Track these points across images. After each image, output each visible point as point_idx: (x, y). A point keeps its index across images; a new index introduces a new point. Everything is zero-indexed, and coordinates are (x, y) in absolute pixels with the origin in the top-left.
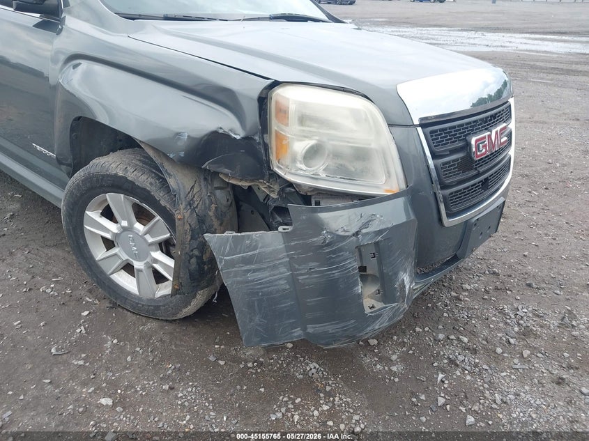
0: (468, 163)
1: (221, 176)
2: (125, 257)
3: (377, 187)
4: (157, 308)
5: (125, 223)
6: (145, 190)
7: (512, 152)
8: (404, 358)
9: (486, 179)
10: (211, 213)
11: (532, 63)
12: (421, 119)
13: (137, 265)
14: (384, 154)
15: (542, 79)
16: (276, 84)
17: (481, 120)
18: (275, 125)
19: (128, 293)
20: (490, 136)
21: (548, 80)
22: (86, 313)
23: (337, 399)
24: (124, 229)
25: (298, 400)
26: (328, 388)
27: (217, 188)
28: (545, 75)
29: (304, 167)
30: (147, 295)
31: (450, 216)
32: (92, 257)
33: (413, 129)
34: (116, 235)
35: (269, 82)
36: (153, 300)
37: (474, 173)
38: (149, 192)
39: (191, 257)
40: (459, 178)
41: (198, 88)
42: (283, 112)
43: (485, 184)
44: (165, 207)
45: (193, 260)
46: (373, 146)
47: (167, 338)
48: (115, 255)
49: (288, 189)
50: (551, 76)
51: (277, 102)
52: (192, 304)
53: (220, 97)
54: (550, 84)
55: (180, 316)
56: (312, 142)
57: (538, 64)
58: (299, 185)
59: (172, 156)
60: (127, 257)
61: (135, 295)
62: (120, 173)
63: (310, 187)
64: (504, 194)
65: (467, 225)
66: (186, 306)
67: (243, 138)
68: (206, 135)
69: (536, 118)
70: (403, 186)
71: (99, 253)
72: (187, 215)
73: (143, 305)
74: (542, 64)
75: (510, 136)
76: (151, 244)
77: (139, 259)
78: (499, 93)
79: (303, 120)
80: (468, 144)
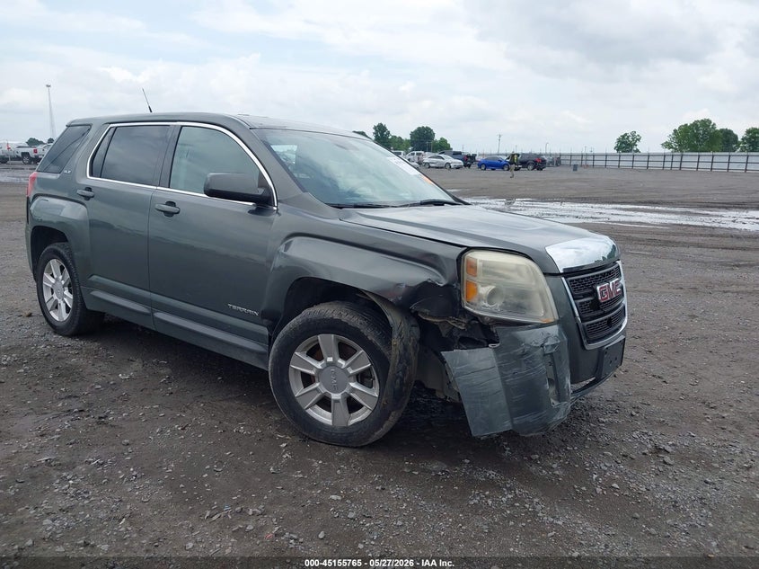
0: (596, 305)
1: (420, 315)
2: (324, 390)
3: (538, 318)
4: (351, 434)
5: (330, 359)
6: (356, 328)
7: (625, 301)
8: (562, 467)
9: (610, 319)
10: (410, 344)
11: (627, 235)
12: (564, 269)
13: (335, 396)
14: (542, 295)
15: (641, 250)
16: (469, 249)
17: (601, 274)
18: (466, 276)
19: (322, 424)
20: (609, 286)
21: (646, 251)
22: (284, 445)
23: (517, 491)
24: (329, 364)
25: (487, 493)
26: (508, 486)
27: (412, 326)
28: (642, 247)
29: (487, 305)
30: (340, 423)
31: (589, 342)
32: (291, 394)
33: (558, 278)
34: (319, 371)
35: (464, 249)
36: (347, 428)
37: (600, 312)
38: (359, 330)
39: (397, 378)
40: (591, 315)
41: (413, 256)
42: (473, 267)
43: (609, 322)
44: (371, 341)
45: (398, 381)
46: (534, 289)
47: (363, 459)
48: (316, 389)
49: (473, 322)
50: (649, 248)
51: (467, 261)
52: (384, 426)
53: (427, 259)
54: (649, 256)
55: (371, 440)
56: (493, 287)
57: (633, 235)
58: (482, 317)
59: (392, 300)
60: (326, 391)
61: (328, 426)
62: (336, 317)
63: (491, 318)
64: (624, 332)
65: (601, 351)
66: (378, 429)
67: (444, 286)
68: (420, 284)
69: (640, 288)
70: (557, 318)
71: (298, 390)
72: (398, 343)
73: (337, 434)
74: (637, 236)
75: (622, 288)
76: (350, 376)
77: (336, 391)
78: (611, 255)
79: (485, 272)
80: (595, 291)
